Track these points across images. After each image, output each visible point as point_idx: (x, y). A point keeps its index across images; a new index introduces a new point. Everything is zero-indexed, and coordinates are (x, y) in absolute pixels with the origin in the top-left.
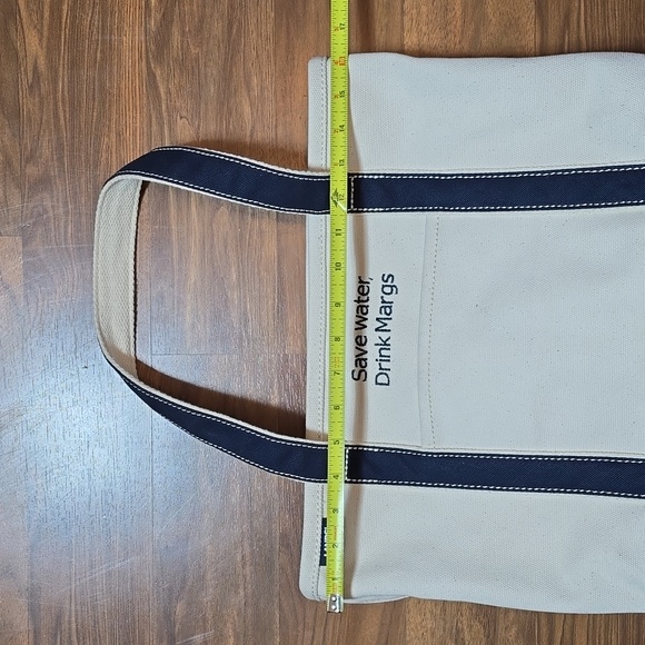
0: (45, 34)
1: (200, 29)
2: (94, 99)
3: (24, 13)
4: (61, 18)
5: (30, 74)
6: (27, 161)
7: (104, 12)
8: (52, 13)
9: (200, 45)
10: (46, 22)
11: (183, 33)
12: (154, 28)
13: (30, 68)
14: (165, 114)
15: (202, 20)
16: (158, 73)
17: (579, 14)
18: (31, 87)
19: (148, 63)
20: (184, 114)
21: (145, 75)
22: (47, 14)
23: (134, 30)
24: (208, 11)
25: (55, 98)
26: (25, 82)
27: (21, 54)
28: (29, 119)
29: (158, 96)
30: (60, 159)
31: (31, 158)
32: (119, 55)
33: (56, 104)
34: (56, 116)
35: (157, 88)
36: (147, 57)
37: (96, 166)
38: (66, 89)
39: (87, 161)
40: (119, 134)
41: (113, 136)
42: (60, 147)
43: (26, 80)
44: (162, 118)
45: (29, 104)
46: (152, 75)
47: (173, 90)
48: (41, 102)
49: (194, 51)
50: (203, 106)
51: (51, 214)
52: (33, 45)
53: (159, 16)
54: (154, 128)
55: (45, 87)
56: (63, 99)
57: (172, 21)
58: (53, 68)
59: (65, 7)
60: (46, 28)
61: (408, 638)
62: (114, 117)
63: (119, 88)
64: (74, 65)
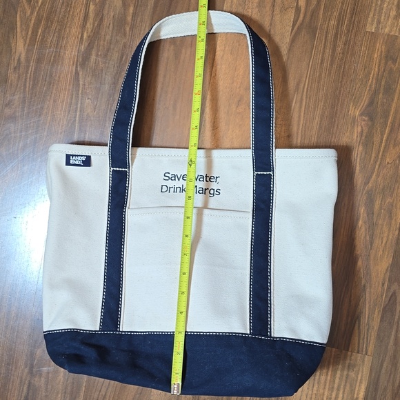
0: (28, 42)
1: (106, 55)
2: (45, 81)
3: (19, 30)
4: (37, 35)
5: (16, 62)
6: (6, 106)
7: (59, 37)
8: (33, 32)
9: (105, 63)
10: (29, 37)
11: (97, 55)
12: (83, 50)
13: (17, 58)
14: (80, 95)
15: (108, 50)
16: (81, 73)
17: (305, 85)
18: (15, 68)
19: (76, 67)
20: (90, 97)
21: (74, 73)
22: (30, 33)
23: (72, 49)
24: (112, 47)
25: (26, 76)
26: (12, 65)
27: (13, 50)
28: (11, 84)
29: (78, 85)
30: (23, 108)
31: (8, 105)
32: (63, 60)
33: (26, 79)
34: (25, 86)
35: (78, 81)
36: (77, 64)
37: (40, 115)
38: (32, 73)
39: (36, 111)
40: (54, 101)
41: (52, 101)
42: (24, 102)
43: (14, 64)
44: (78, 97)
45: (12, 77)
46: (77, 73)
47: (87, 84)
48: (19, 77)
49: (101, 65)
50: (100, 94)
51: (13, 135)
52: (20, 48)
53: (87, 44)
54: (74, 101)
55: (22, 70)
56: (30, 78)
57: (93, 48)
58: (28, 60)
59: (40, 31)
60: (28, 40)
61: (152, 394)
62: (54, 91)
63: (59, 77)
64: (39, 61)
